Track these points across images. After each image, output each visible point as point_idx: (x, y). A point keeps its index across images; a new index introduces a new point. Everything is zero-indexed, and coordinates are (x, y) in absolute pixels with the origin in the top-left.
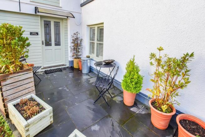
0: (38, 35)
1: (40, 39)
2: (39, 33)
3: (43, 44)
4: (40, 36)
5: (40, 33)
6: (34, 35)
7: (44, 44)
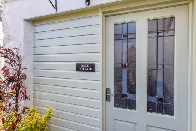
0: (93, 70)
1: (100, 83)
2: (96, 63)
3: (108, 99)
4: (98, 74)
5: (99, 66)
6: (84, 71)
7: (113, 98)
